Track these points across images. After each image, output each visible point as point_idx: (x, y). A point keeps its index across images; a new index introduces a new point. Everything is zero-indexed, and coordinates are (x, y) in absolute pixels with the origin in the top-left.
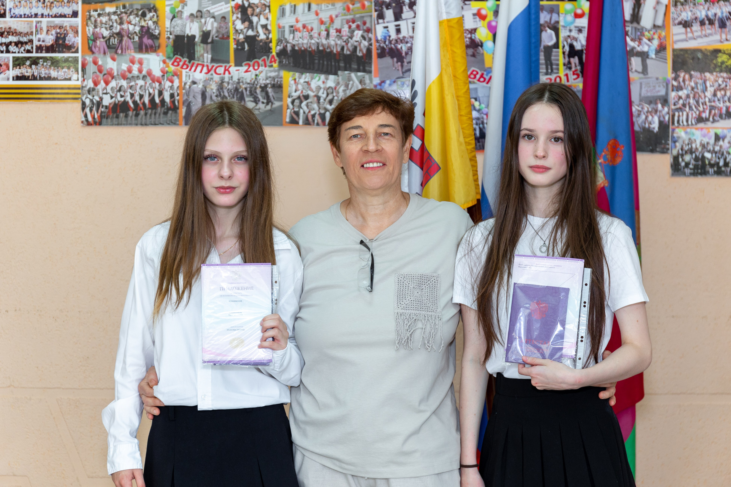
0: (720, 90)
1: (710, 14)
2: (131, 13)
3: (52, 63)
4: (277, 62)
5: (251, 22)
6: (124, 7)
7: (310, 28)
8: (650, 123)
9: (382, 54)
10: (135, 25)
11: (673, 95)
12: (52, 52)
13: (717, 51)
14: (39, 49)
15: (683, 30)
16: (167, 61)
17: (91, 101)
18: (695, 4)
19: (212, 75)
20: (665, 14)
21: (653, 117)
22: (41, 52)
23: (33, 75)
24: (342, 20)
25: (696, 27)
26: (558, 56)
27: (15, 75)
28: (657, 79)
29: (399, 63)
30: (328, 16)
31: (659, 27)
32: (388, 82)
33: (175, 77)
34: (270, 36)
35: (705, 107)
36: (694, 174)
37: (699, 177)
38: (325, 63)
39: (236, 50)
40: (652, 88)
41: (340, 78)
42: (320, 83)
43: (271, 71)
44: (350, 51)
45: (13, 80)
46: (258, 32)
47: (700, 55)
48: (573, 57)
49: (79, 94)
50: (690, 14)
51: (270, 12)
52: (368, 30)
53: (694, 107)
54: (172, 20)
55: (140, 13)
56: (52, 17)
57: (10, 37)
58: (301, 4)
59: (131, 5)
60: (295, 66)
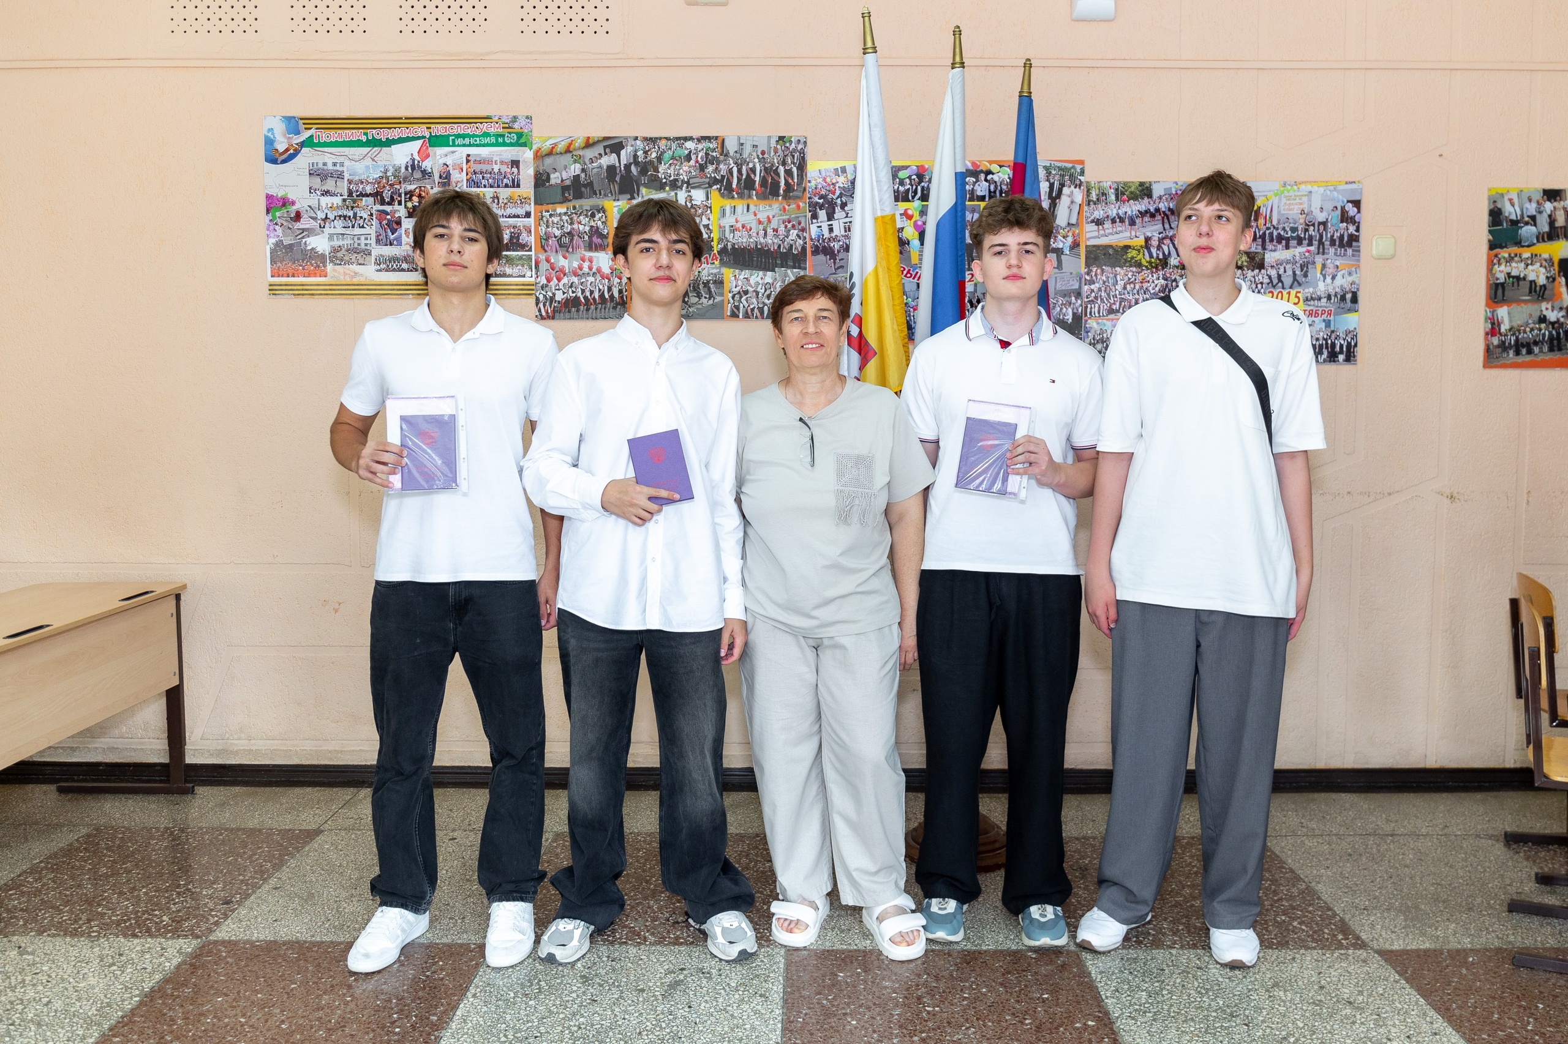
0: (1130, 284)
1: (1121, 212)
2: (580, 213)
4: (719, 259)
6: (574, 208)
7: (748, 227)
8: (1064, 315)
9: (816, 251)
10: (585, 225)
11: (1086, 287)
13: (1127, 247)
15: (1095, 227)
17: (545, 296)
18: (1106, 203)
20: (1078, 213)
21: (1067, 309)
24: (778, 220)
25: (1108, 225)
28: (1071, 273)
29: (832, 261)
30: (765, 216)
31: (1072, 225)
35: (1116, 300)
38: (763, 260)
40: (1067, 282)
41: (777, 274)
42: (759, 279)
43: (713, 268)
44: (786, 249)
47: (1111, 251)
49: (533, 290)
50: (1102, 212)
51: (711, 212)
52: (803, 230)
53: (1105, 299)
55: (589, 214)
58: (740, 205)
59: (581, 206)
60: (735, 263)
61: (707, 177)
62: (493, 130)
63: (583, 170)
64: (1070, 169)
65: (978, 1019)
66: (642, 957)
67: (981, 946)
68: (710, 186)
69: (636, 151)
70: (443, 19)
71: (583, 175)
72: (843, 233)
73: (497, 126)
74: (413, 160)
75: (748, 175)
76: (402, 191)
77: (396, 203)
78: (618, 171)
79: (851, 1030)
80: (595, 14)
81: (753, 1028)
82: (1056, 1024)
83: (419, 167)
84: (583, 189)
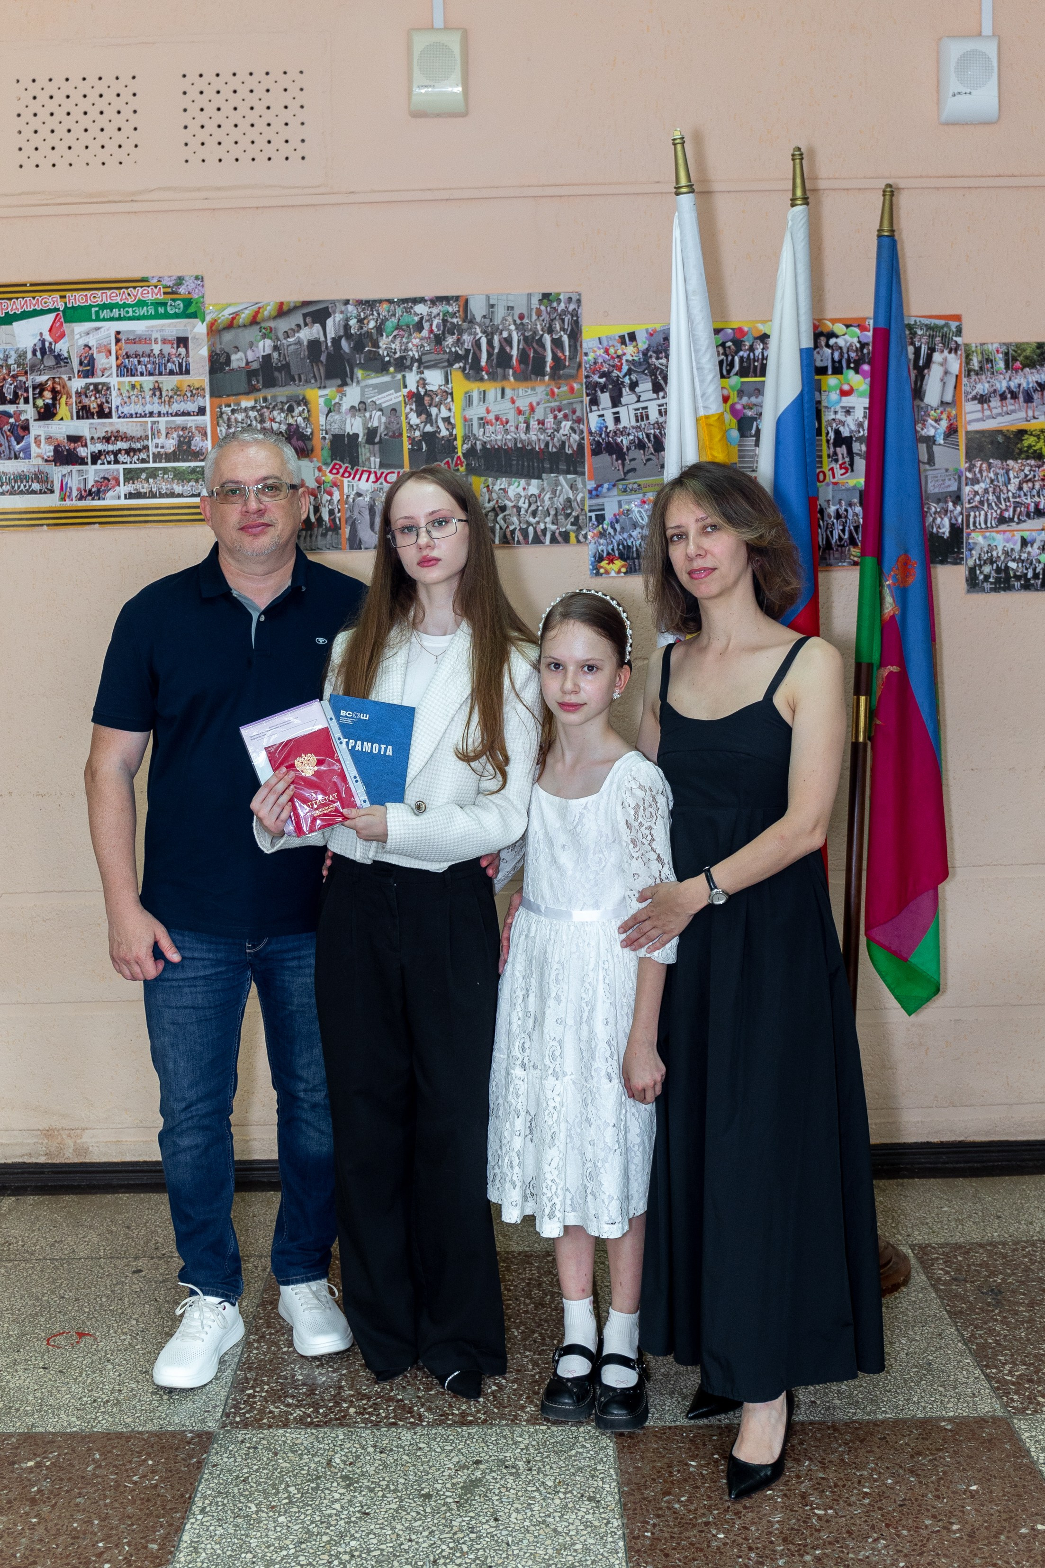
0: (1027, 482)
1: (1013, 385)
2: (274, 407)
3: (174, 476)
4: (464, 465)
5: (429, 415)
6: (265, 400)
7: (504, 420)
8: (939, 527)
9: (597, 451)
10: (280, 423)
11: (967, 489)
12: (174, 462)
13: (1022, 433)
14: (157, 457)
15: (979, 407)
16: (324, 467)
18: (993, 373)
19: (381, 484)
20: (955, 387)
21: (942, 519)
22: (160, 462)
23: (151, 491)
24: (545, 408)
25: (995, 402)
26: (821, 445)
27: (127, 492)
28: (947, 470)
29: (620, 462)
30: (527, 404)
31: (948, 403)
32: (606, 486)
33: (335, 488)
34: (454, 433)
35: (1008, 504)
36: (995, 590)
37: (1002, 592)
38: (526, 464)
39: (411, 451)
40: (941, 482)
41: (545, 483)
42: (520, 490)
44: (556, 447)
45: (126, 498)
46: (438, 427)
47: (1000, 439)
48: (840, 447)
50: (987, 385)
51: (453, 400)
52: (579, 421)
53: (993, 504)
54: (327, 415)
55: (286, 407)
56: (172, 416)
57: (118, 443)
58: (492, 390)
59: (274, 398)
60: (487, 469)
61: (445, 352)
62: (151, 295)
63: (276, 348)
64: (942, 327)
65: (887, 1526)
66: (422, 1445)
67: (875, 1413)
68: (451, 365)
69: (347, 320)
70: (78, 147)
71: (275, 355)
72: (634, 423)
73: (156, 291)
74: (43, 341)
75: (502, 348)
76: (29, 384)
77: (22, 400)
78: (323, 348)
79: (718, 1548)
80: (286, 133)
81: (587, 1550)
82: (994, 1529)
83: (52, 351)
84: (276, 374)
